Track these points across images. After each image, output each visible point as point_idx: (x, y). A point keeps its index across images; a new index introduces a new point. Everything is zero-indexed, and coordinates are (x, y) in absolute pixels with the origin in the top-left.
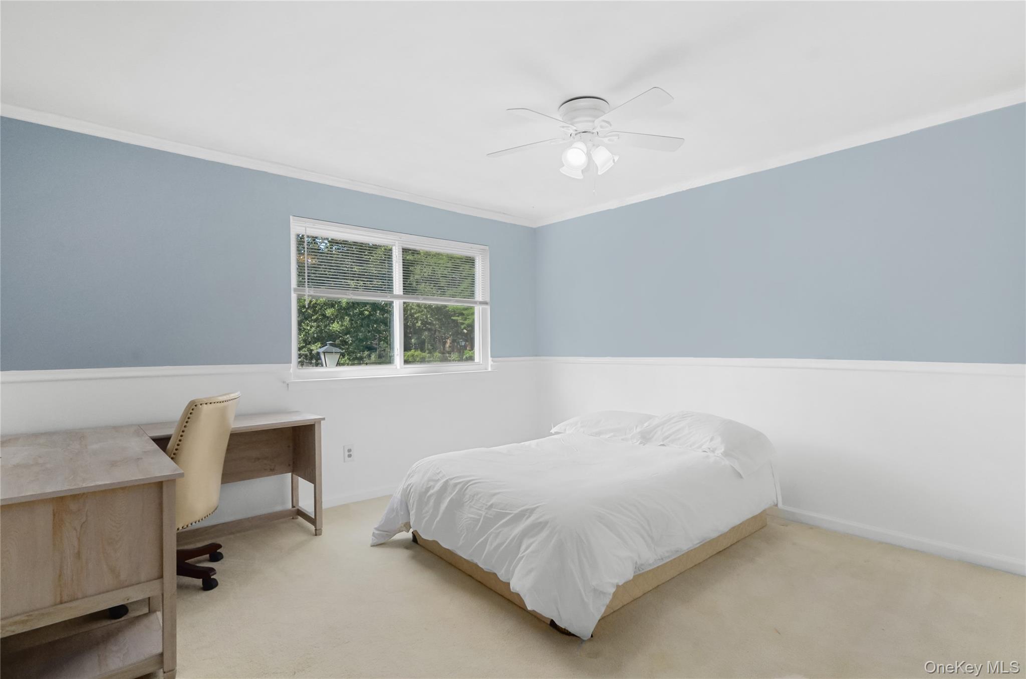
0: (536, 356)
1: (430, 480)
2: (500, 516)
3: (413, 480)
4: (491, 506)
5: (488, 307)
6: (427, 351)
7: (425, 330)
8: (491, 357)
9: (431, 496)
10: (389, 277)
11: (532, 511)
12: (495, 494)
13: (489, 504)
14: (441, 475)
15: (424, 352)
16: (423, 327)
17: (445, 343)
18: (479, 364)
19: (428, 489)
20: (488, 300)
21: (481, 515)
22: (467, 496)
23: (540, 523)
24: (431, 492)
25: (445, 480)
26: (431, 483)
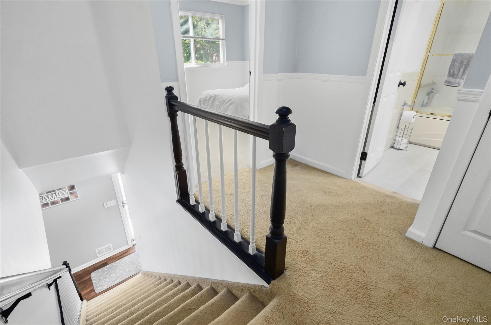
0: (243, 61)
1: (206, 96)
2: (224, 102)
3: (201, 97)
4: (222, 100)
5: (225, 41)
6: (204, 61)
7: (202, 49)
8: (226, 61)
9: (206, 100)
10: (188, 32)
11: (231, 100)
12: (223, 97)
13: (221, 100)
14: (209, 94)
15: (203, 62)
16: (201, 47)
17: (212, 57)
18: (222, 64)
19: (206, 98)
20: (224, 38)
21: (219, 103)
22: (216, 99)
23: (233, 102)
24: (207, 99)
25: (210, 95)
26: (207, 97)
